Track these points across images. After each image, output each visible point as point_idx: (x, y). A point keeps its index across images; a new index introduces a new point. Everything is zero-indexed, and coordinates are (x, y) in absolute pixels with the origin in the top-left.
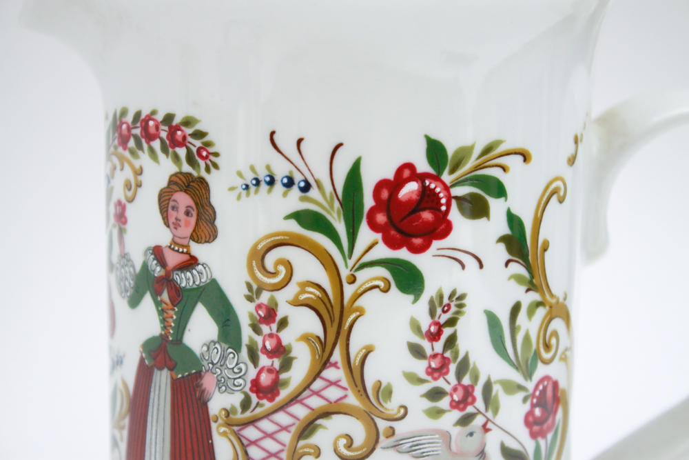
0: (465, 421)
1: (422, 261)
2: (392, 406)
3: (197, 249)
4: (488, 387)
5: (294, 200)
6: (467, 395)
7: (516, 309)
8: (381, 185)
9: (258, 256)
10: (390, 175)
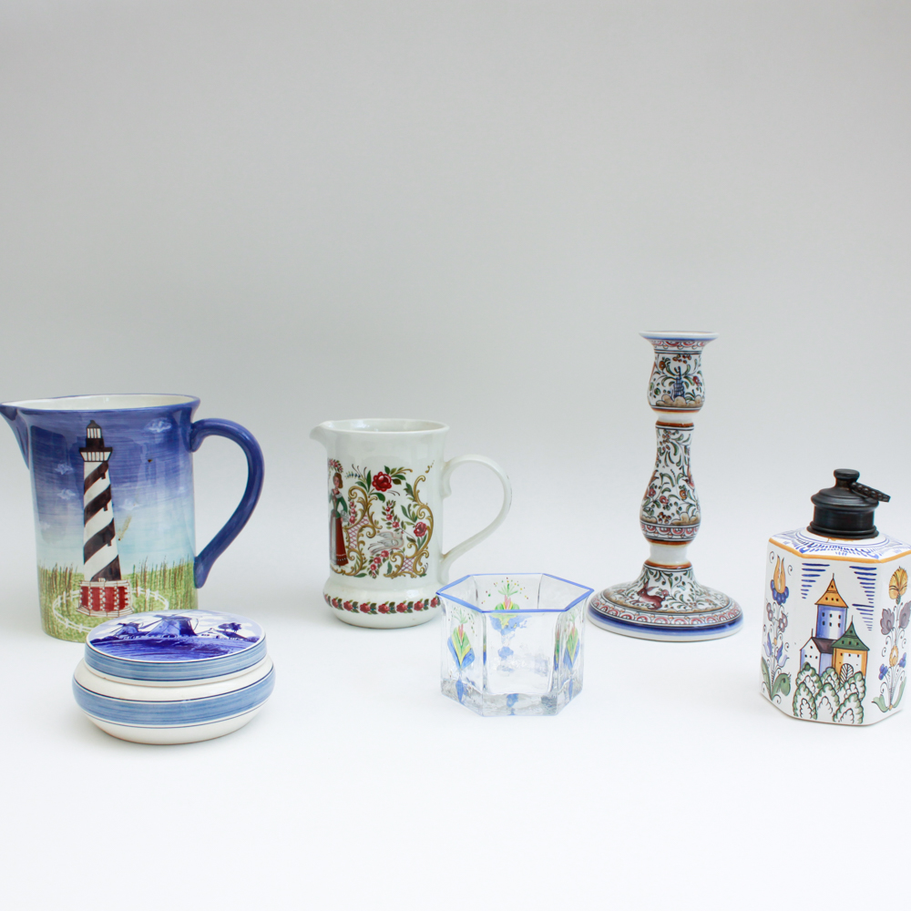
0: (397, 530)
1: (385, 493)
2: (379, 526)
3: (340, 490)
4: (402, 523)
5: (357, 480)
6: (397, 525)
7: (410, 506)
8: (375, 476)
9: (350, 491)
10: (377, 474)
